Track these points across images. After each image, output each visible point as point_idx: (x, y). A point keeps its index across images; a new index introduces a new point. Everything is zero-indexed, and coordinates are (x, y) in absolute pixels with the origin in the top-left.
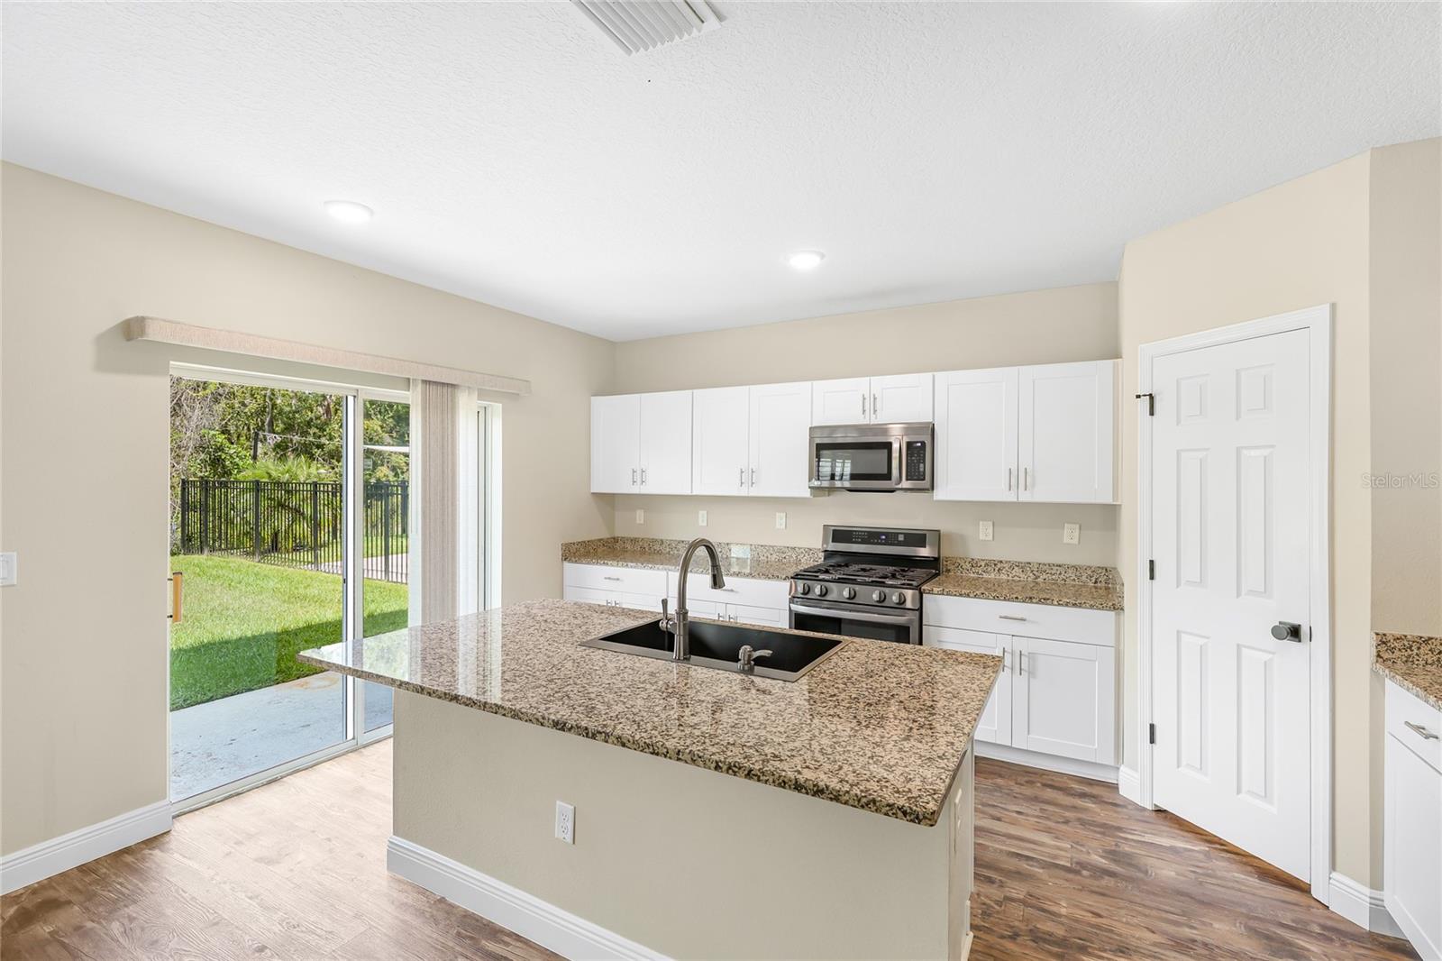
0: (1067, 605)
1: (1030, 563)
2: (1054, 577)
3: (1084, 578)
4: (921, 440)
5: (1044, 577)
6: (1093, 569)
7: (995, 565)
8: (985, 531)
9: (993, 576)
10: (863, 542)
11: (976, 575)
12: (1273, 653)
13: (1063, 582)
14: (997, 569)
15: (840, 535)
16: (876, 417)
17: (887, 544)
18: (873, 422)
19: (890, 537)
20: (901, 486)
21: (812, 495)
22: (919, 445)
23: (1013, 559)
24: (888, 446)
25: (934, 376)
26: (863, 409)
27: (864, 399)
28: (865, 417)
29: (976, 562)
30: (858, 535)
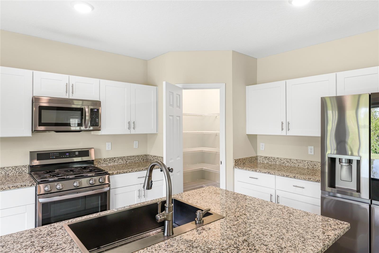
0: (156, 169)
1: (124, 157)
2: (132, 161)
3: (140, 159)
4: (97, 108)
5: (129, 161)
6: (143, 156)
7: (113, 159)
8: (108, 146)
9: (112, 164)
10: (57, 158)
11: (106, 166)
13: (134, 162)
14: (113, 161)
15: (41, 156)
16: (72, 96)
17: (70, 157)
18: (71, 97)
19: (71, 153)
20: (88, 129)
21: (32, 134)
22: (96, 110)
23: (119, 156)
24: (81, 110)
25: (100, 81)
26: (65, 90)
27: (67, 86)
28: (66, 95)
29: (105, 160)
30: (54, 155)
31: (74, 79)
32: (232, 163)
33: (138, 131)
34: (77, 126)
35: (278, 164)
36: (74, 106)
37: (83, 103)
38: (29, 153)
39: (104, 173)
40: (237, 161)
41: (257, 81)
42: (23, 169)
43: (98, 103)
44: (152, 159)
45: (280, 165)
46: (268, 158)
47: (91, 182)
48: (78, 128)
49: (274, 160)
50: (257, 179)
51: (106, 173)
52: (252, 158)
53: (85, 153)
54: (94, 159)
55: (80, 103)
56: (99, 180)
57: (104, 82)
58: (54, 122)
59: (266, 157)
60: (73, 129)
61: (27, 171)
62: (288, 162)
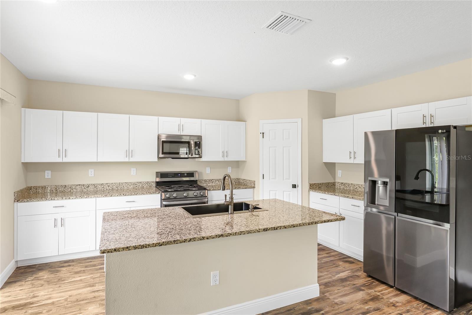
1: (220, 179)
4: (199, 141)
7: (212, 180)
8: (208, 170)
9: (211, 184)
10: (173, 177)
11: (206, 185)
12: (290, 191)
14: (212, 182)
15: (163, 175)
16: (183, 132)
17: (181, 177)
18: (182, 134)
19: (182, 175)
20: (193, 157)
21: (158, 160)
22: (198, 143)
23: (216, 178)
24: (188, 143)
25: (201, 121)
26: (178, 129)
27: (179, 126)
28: (179, 132)
29: (205, 181)
30: (170, 175)
31: (184, 121)
32: (307, 186)
33: (230, 158)
34: (185, 154)
35: (352, 189)
36: (183, 140)
37: (190, 138)
38: (155, 173)
39: (204, 189)
40: (312, 185)
41: (336, 114)
42: (152, 184)
43: (200, 137)
44: (243, 182)
45: (353, 190)
46: (344, 184)
47: (195, 194)
48: (186, 156)
49: (348, 185)
50: (326, 200)
51: (205, 189)
52: (329, 183)
53: (191, 174)
54: (197, 179)
55: (188, 137)
56: (200, 193)
57: (204, 121)
58: (168, 152)
59: (343, 183)
60: (182, 156)
61: (154, 185)
62: (360, 187)
